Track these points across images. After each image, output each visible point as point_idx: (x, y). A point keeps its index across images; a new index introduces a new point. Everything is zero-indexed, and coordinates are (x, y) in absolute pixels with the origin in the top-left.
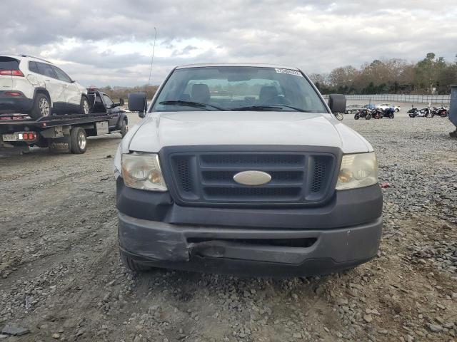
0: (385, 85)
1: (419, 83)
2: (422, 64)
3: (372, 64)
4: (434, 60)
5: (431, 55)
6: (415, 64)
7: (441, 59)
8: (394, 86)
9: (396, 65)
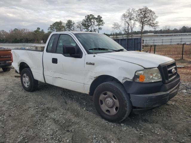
0: (22, 39)
1: (36, 39)
2: (36, 31)
3: (14, 30)
4: (40, 30)
5: (39, 29)
6: (33, 31)
7: (43, 30)
8: (26, 40)
9: (25, 31)
